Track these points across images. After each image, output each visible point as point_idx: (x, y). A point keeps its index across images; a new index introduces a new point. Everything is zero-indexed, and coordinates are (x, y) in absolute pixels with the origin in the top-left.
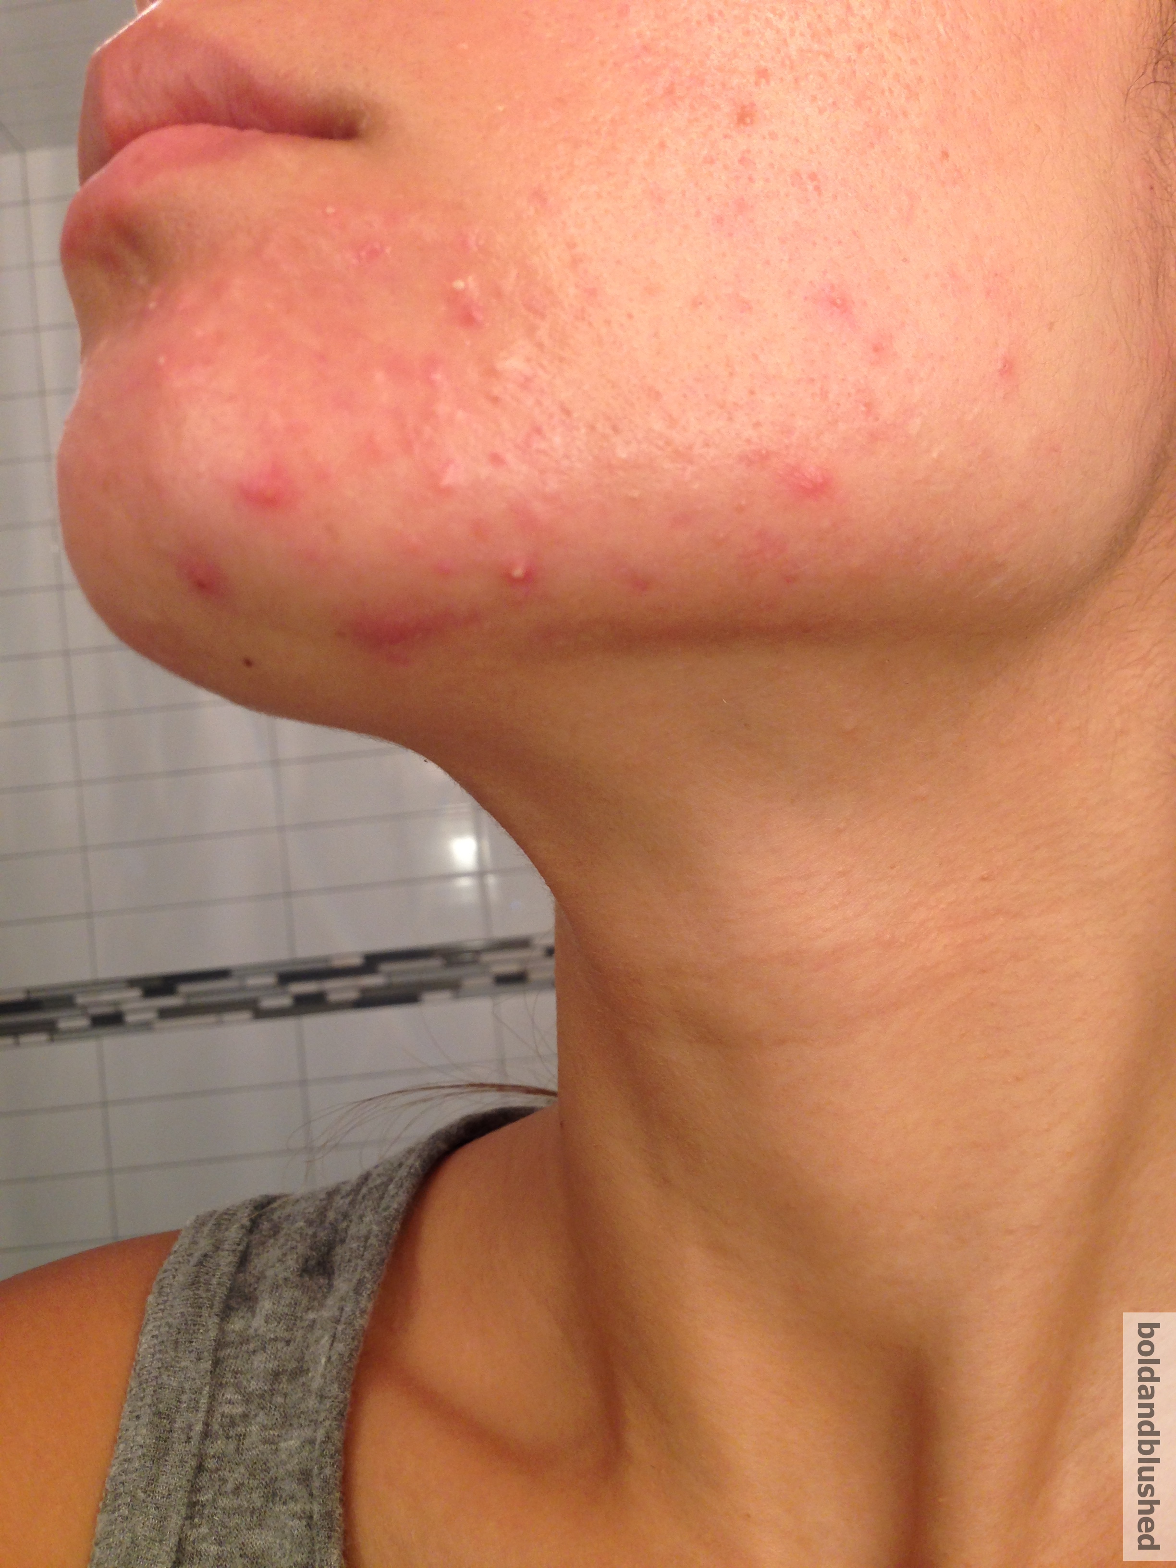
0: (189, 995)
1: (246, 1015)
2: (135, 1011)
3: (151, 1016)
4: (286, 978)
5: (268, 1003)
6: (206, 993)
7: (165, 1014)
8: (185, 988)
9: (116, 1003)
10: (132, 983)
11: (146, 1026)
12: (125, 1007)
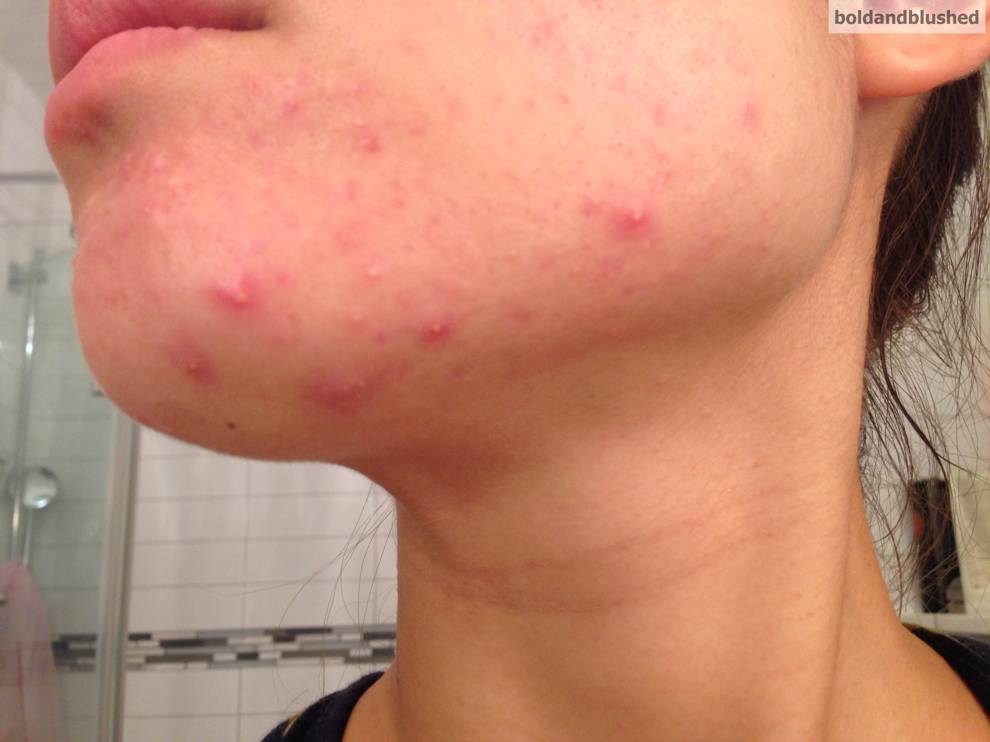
0: (304, 644)
1: (340, 660)
2: (267, 652)
3: (278, 655)
4: (369, 636)
5: (354, 653)
6: (315, 643)
7: (286, 655)
8: (301, 638)
9: (255, 645)
10: (268, 632)
11: (273, 663)
12: (260, 649)
